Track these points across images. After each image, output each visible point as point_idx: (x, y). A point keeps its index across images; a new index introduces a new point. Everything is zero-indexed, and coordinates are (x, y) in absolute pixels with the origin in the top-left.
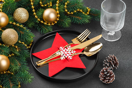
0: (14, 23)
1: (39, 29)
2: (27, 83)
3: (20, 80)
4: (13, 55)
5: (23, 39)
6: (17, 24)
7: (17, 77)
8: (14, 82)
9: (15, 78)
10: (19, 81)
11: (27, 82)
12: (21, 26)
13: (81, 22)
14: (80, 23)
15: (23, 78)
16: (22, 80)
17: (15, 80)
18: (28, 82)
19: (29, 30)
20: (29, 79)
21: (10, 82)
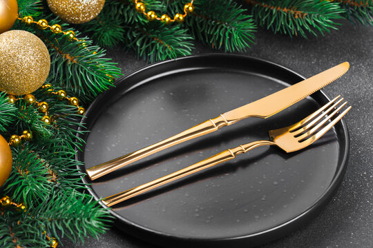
0: (40, 21)
1: (144, 47)
2: (85, 239)
3: (56, 228)
4: (29, 135)
5: (73, 86)
6: (54, 27)
7: (42, 217)
8: (32, 238)
9: (33, 222)
10: (51, 230)
11: (82, 235)
12: (68, 33)
13: (303, 27)
14: (298, 32)
15: (67, 221)
16: (60, 228)
17: (33, 230)
18: (88, 234)
19: (99, 50)
20: (89, 220)
21: (14, 241)
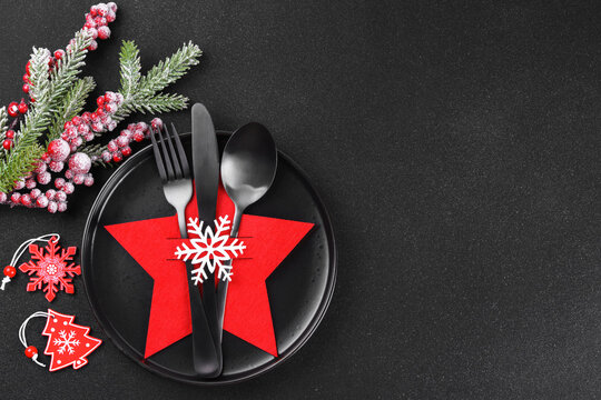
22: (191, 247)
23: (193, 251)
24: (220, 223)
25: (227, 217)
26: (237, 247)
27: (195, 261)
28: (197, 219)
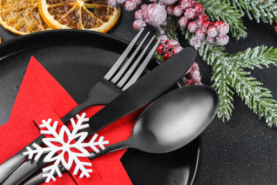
22: (58, 130)
23: (55, 134)
24: (97, 140)
25: (107, 142)
26: (83, 169)
27: (46, 141)
28: (87, 119)
